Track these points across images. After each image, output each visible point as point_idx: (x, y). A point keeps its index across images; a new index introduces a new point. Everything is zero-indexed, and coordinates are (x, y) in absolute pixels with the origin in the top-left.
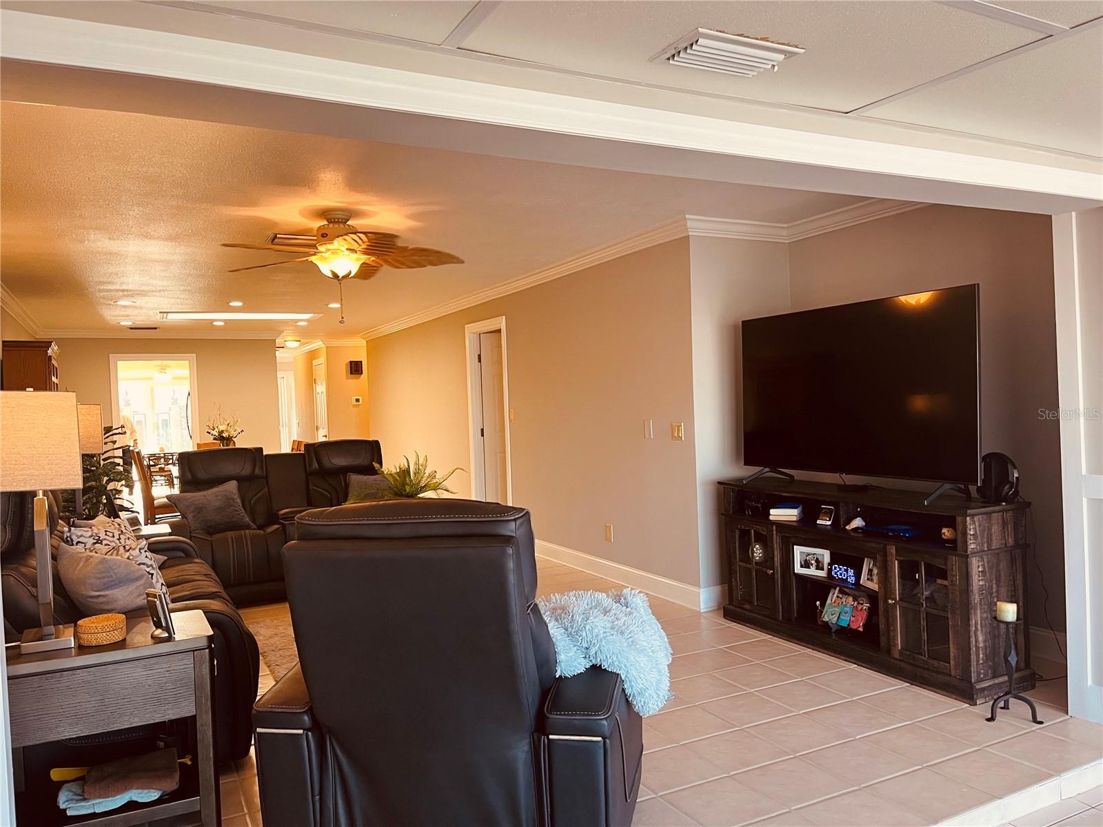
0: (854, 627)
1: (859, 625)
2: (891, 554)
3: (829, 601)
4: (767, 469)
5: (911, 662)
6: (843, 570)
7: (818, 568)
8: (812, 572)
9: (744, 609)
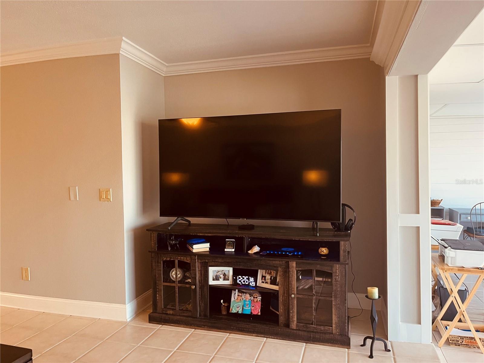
0: (255, 313)
1: (257, 311)
2: (293, 267)
3: (232, 299)
4: (180, 218)
5: (305, 329)
6: (245, 278)
7: (225, 279)
8: (221, 282)
9: (167, 314)
